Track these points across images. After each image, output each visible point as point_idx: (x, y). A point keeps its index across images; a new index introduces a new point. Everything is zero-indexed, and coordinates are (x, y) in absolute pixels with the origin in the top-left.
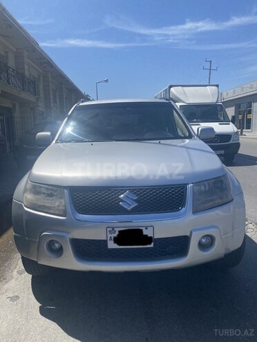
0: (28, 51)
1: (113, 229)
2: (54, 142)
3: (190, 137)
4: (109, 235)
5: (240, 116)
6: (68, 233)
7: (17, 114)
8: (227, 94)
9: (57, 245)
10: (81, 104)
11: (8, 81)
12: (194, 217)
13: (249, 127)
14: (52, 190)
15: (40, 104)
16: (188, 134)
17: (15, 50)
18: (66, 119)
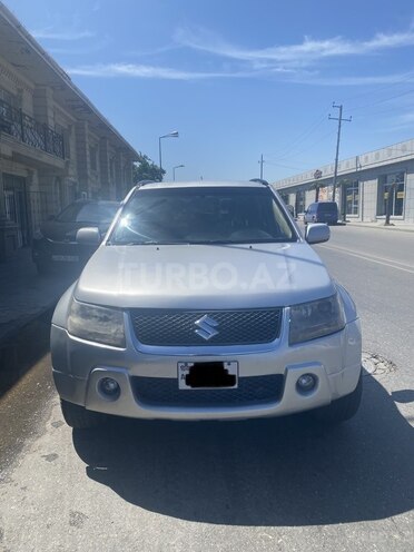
0: (53, 88)
1: (186, 364)
2: (104, 243)
3: (294, 239)
4: (181, 372)
5: (386, 194)
6: (127, 368)
7: (34, 187)
8: (367, 158)
9: (112, 386)
10: (142, 188)
11: (22, 137)
12: (292, 350)
13: (399, 213)
14: (106, 312)
15: (71, 172)
16: (291, 235)
17: (33, 86)
18: (121, 210)
